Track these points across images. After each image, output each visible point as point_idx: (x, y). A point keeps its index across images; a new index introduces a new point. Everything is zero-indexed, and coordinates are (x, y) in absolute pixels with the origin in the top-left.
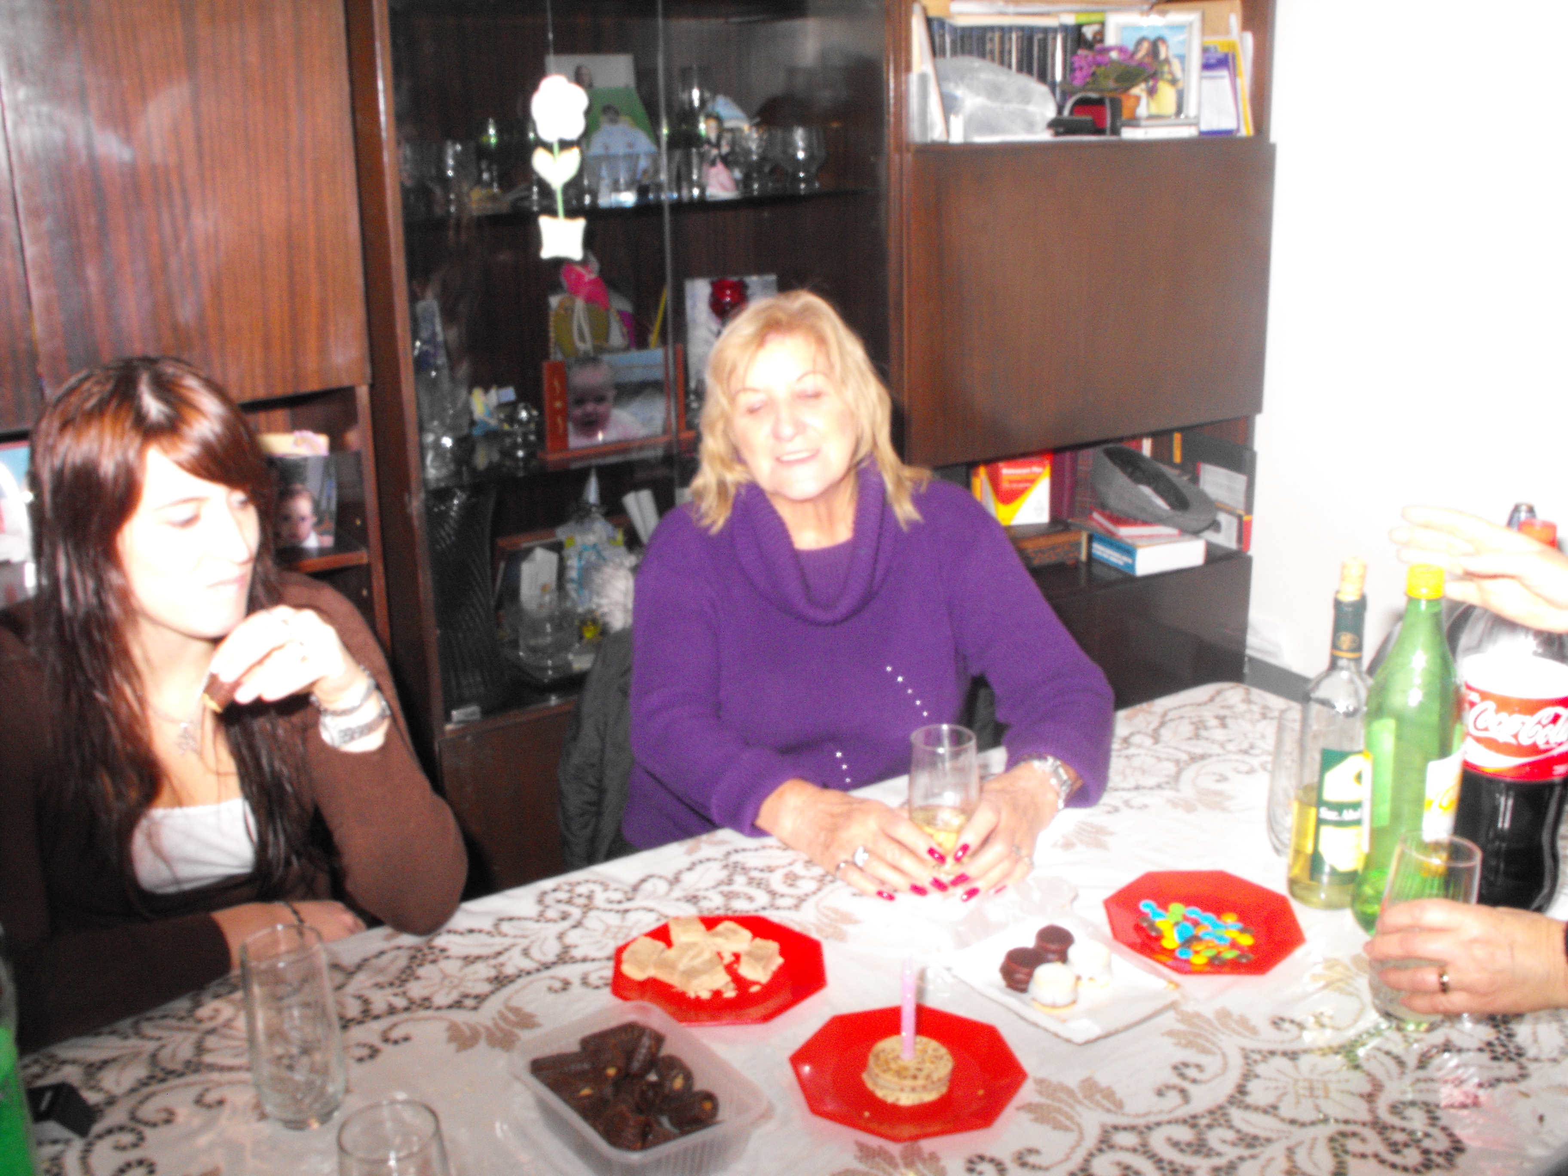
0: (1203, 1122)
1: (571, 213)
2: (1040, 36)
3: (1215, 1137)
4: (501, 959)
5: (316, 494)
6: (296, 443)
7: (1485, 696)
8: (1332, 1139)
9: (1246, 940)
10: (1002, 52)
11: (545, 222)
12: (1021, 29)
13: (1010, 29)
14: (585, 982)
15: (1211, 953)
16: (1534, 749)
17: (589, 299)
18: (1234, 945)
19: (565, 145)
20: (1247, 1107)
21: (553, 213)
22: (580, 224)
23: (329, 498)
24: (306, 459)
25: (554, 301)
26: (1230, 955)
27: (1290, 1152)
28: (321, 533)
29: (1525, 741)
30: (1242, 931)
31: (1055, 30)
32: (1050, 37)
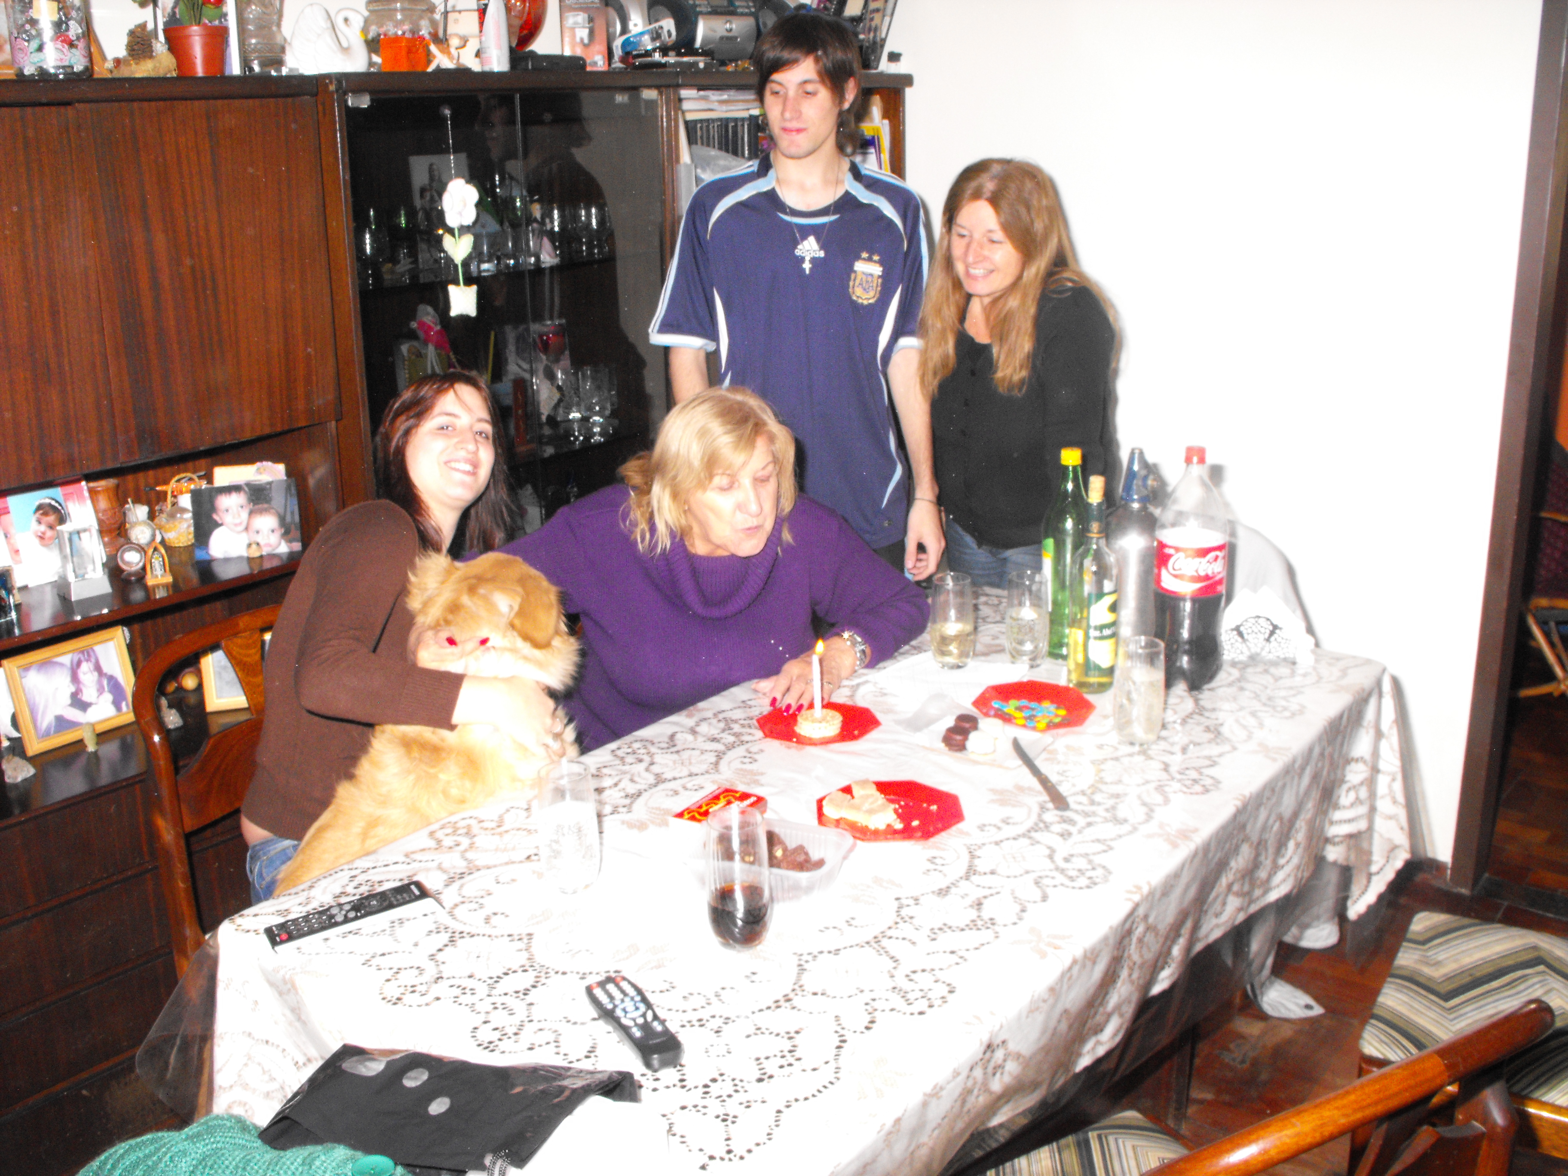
0: (1089, 792)
1: (469, 281)
2: (731, 124)
3: (1098, 797)
4: (621, 786)
5: (281, 511)
6: (258, 471)
7: (1177, 549)
8: (1156, 789)
9: (1062, 712)
10: (708, 138)
11: (451, 288)
12: (720, 120)
13: (713, 120)
14: (685, 788)
15: (1046, 720)
16: (1207, 577)
17: (438, 346)
18: (1057, 716)
19: (464, 230)
20: (1106, 783)
21: (457, 283)
22: (474, 288)
23: (292, 513)
24: (270, 483)
25: (404, 348)
26: (1057, 720)
27: (1139, 797)
28: (289, 541)
29: (1202, 573)
30: (1058, 708)
31: (743, 120)
32: (739, 124)
